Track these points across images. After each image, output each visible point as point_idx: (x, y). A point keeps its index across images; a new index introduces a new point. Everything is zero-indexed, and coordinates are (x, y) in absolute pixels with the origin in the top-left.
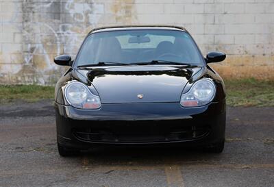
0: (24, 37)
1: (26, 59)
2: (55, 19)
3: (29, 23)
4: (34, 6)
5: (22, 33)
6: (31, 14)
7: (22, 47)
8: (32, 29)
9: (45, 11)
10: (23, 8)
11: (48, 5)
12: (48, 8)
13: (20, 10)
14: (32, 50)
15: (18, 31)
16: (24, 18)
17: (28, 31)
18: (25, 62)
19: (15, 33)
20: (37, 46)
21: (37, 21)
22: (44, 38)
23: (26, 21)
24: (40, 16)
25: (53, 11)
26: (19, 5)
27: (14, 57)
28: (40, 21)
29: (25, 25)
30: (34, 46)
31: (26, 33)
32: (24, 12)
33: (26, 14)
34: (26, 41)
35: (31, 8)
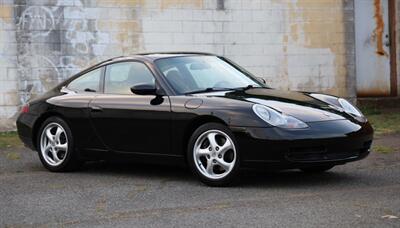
0: (20, 72)
1: (22, 100)
2: (54, 50)
3: (25, 56)
4: (31, 34)
5: (16, 68)
6: (27, 44)
7: (18, 85)
8: (29, 63)
9: (44, 40)
10: (17, 37)
11: (47, 34)
12: (46, 38)
13: (14, 40)
14: (29, 88)
15: (13, 65)
16: (18, 50)
17: (24, 65)
18: (21, 103)
19: (8, 68)
20: (34, 83)
21: (34, 53)
22: (42, 73)
23: (22, 53)
24: (37, 47)
25: (53, 41)
26: (13, 33)
27: (7, 97)
28: (37, 53)
29: (21, 57)
30: (30, 83)
31: (21, 68)
32: (19, 42)
33: (21, 44)
34: (22, 78)
35: (27, 37)
